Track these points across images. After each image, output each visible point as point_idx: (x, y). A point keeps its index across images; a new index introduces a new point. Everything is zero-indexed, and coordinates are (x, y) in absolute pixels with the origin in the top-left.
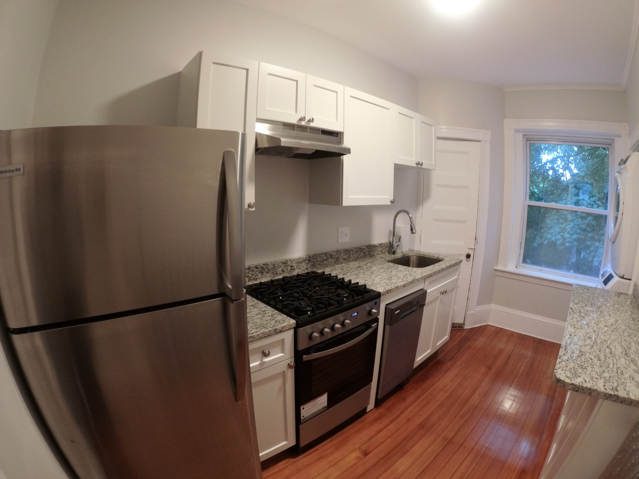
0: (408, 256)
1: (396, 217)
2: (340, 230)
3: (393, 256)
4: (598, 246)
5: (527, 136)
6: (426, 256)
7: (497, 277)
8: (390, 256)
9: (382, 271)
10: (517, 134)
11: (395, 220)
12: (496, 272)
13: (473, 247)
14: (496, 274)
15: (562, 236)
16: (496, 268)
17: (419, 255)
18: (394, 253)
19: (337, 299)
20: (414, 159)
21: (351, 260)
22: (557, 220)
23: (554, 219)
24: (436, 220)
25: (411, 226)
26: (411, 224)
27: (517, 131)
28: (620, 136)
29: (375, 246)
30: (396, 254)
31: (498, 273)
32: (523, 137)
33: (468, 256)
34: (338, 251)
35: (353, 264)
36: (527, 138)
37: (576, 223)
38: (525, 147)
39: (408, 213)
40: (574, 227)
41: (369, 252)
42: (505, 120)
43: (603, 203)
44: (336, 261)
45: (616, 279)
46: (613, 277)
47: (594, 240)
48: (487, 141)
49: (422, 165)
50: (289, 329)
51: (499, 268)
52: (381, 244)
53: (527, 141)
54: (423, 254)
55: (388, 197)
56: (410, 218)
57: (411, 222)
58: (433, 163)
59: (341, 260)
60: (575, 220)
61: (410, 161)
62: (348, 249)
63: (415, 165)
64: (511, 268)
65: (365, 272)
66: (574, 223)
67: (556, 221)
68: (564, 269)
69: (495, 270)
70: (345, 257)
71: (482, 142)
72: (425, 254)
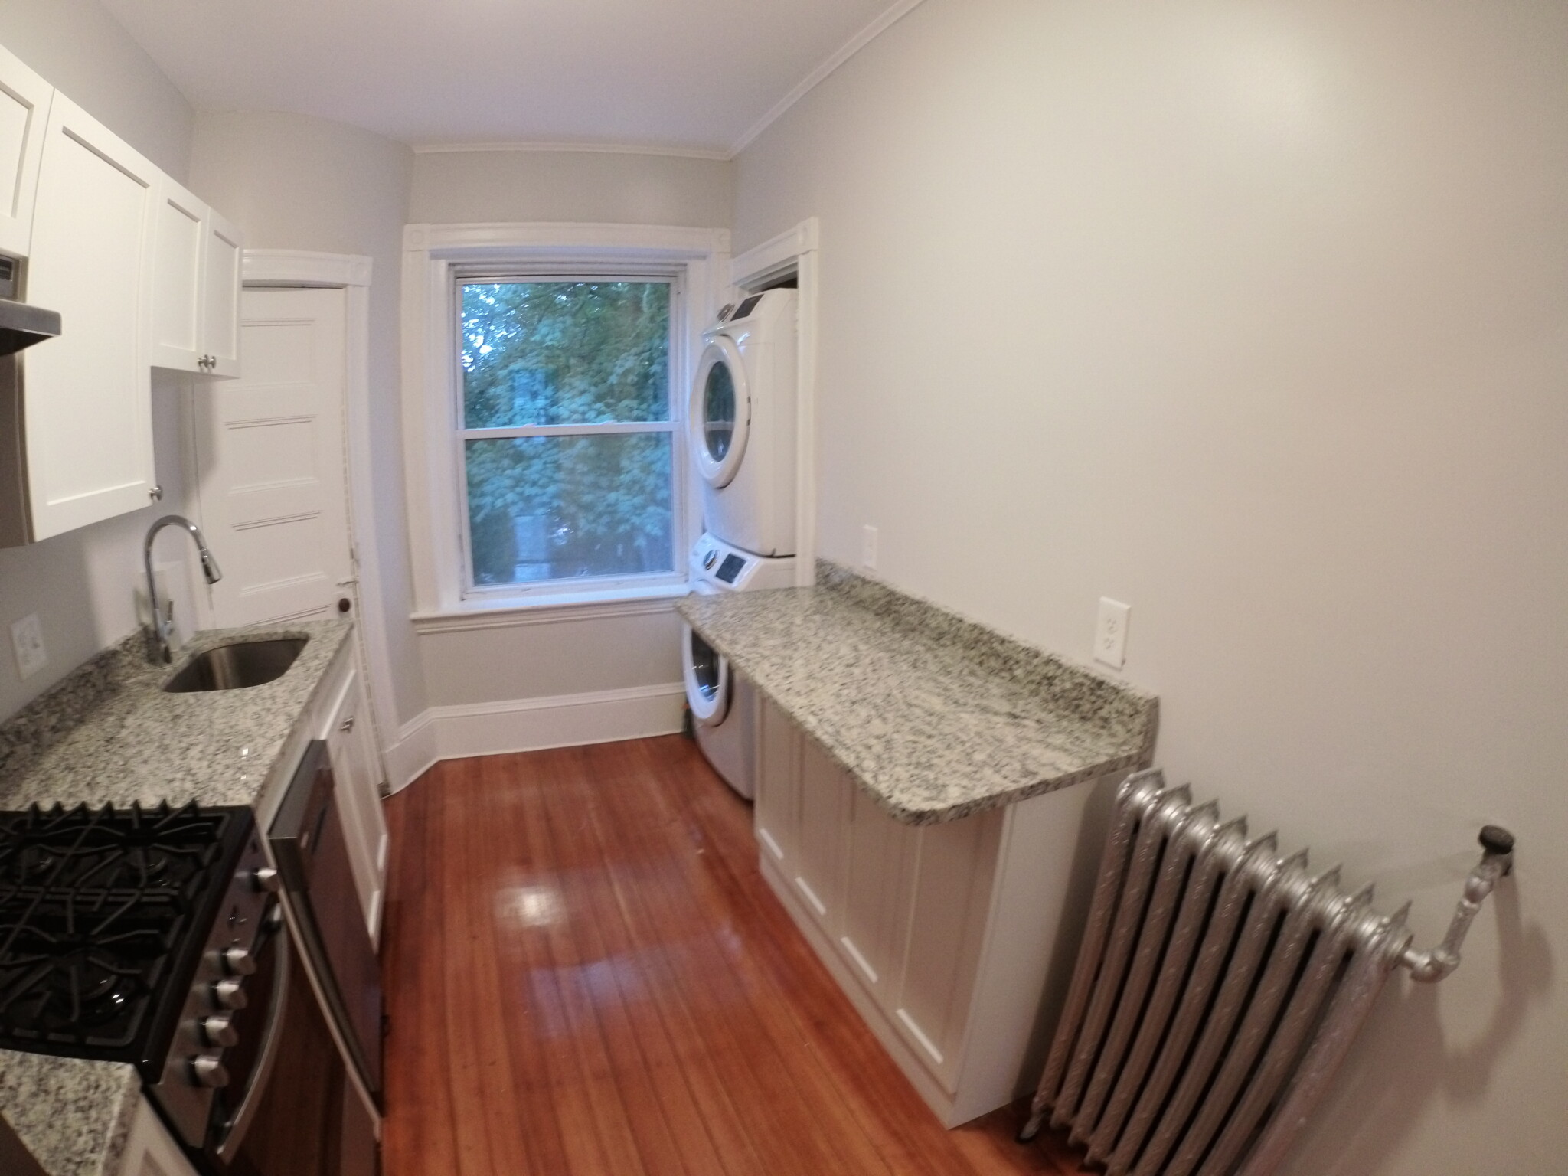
0: (203, 654)
1: (149, 542)
2: (16, 632)
3: (168, 668)
4: (617, 500)
5: (458, 268)
6: (251, 640)
7: (424, 637)
8: (159, 670)
9: (183, 729)
10: (433, 262)
11: (148, 555)
12: (418, 626)
13: (349, 578)
14: (420, 631)
15: (521, 494)
16: (414, 616)
17: (230, 641)
18: (167, 657)
19: (165, 899)
20: (194, 349)
21: (71, 723)
22: (493, 461)
23: (483, 462)
24: (240, 527)
25: (203, 560)
26: (203, 554)
27: (435, 255)
28: (704, 257)
29: (114, 653)
30: (174, 657)
31: (422, 626)
32: (449, 270)
33: (344, 606)
34: (30, 709)
35: (87, 737)
36: (456, 272)
37: (549, 459)
38: (452, 296)
39: (183, 522)
40: (545, 469)
41: (105, 676)
42: (408, 228)
43: (608, 405)
44: (37, 746)
45: (752, 565)
46: (741, 563)
47: (600, 488)
48: (361, 286)
49: (213, 364)
50: (135, 1105)
51: (422, 613)
52: (125, 643)
53: (458, 280)
54: (243, 636)
55: (142, 482)
56: (196, 535)
57: (201, 548)
58: (234, 358)
59: (47, 736)
60: (542, 453)
61: (183, 358)
62: (53, 691)
63: (196, 368)
64: (450, 605)
65: (140, 753)
66: (543, 461)
67: (489, 466)
68: (582, 571)
69: (416, 621)
70: (53, 720)
71: (349, 288)
72: (244, 633)
